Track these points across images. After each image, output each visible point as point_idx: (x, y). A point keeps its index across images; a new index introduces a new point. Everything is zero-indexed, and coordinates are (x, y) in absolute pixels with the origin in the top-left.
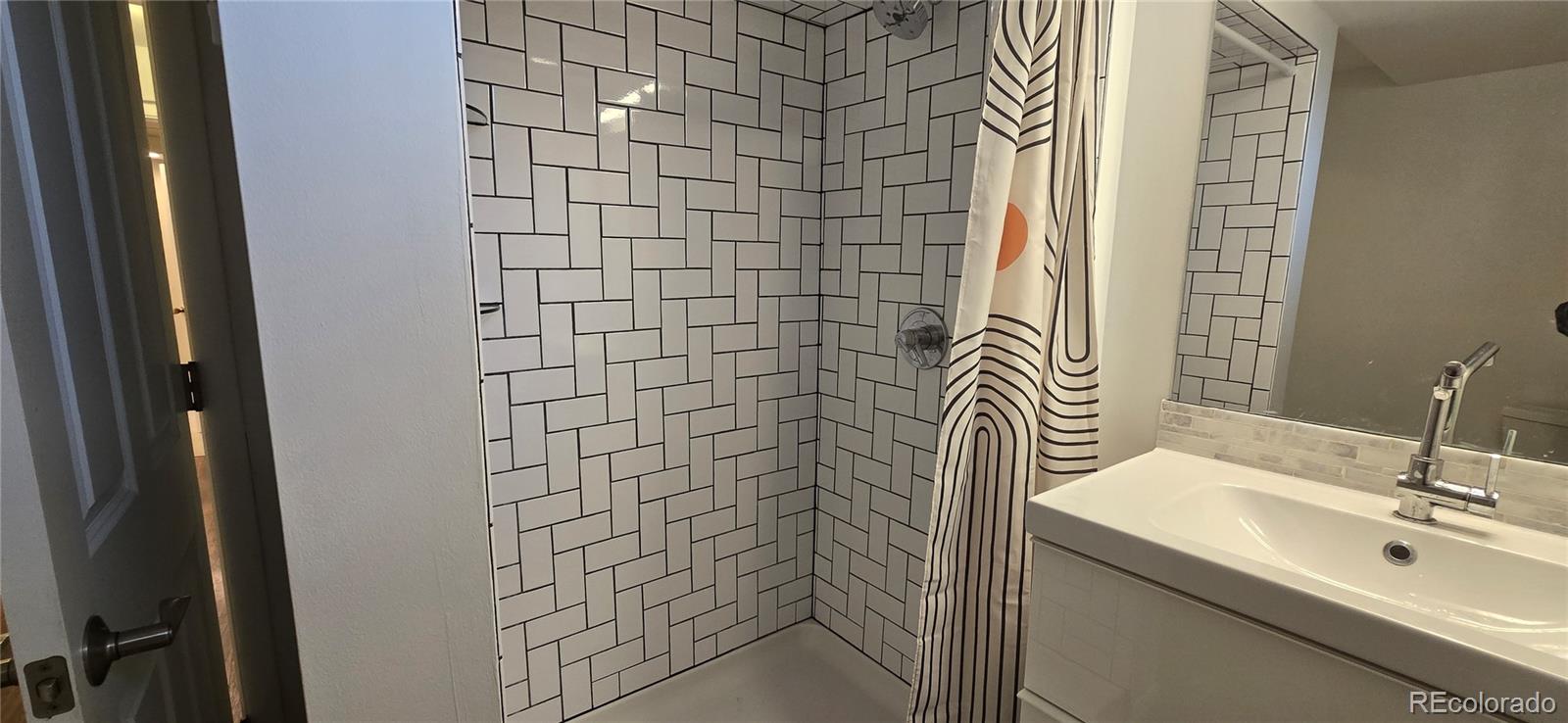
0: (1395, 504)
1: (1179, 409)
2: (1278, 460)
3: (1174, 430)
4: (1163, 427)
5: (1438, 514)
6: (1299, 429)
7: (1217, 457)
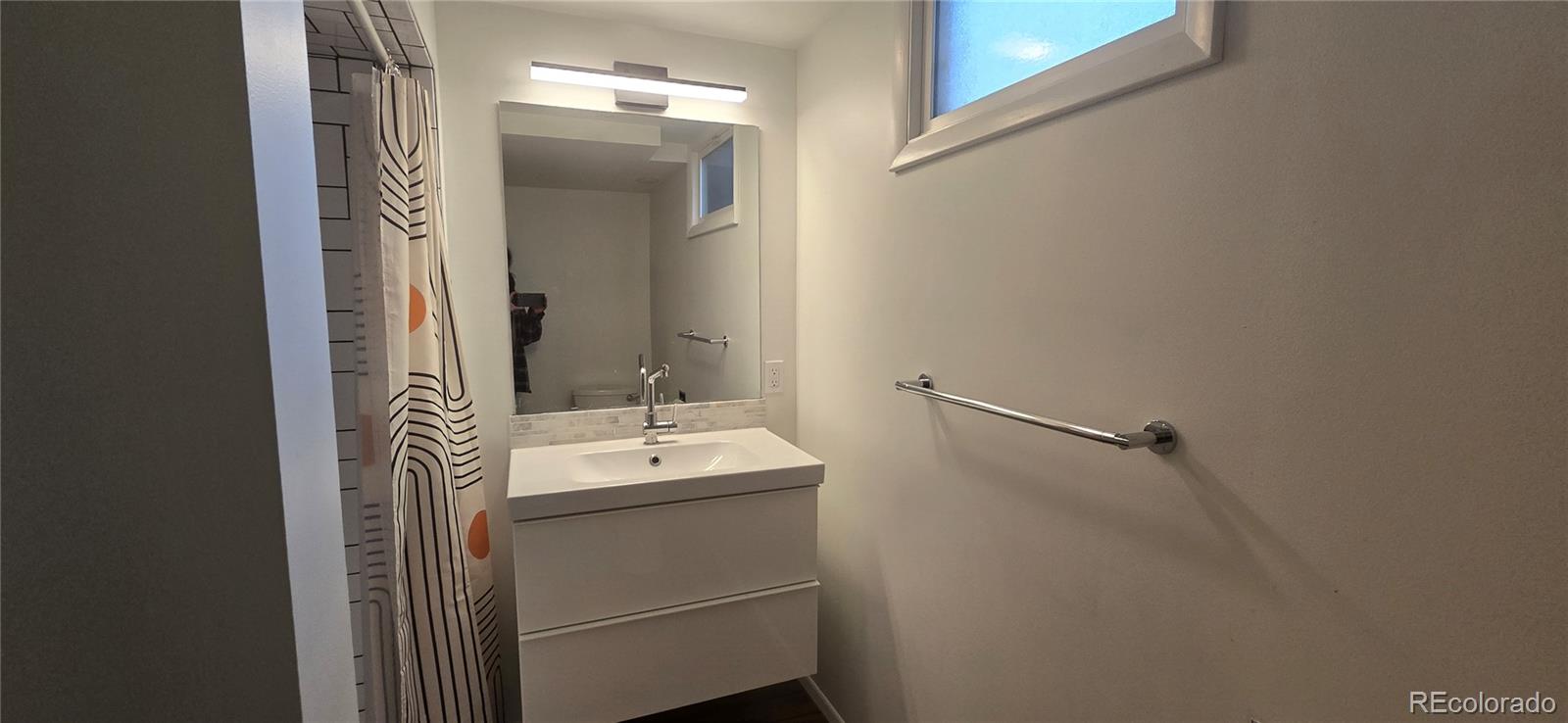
0: (643, 440)
1: (522, 420)
3: (521, 434)
4: (513, 435)
5: (660, 439)
7: (551, 444)
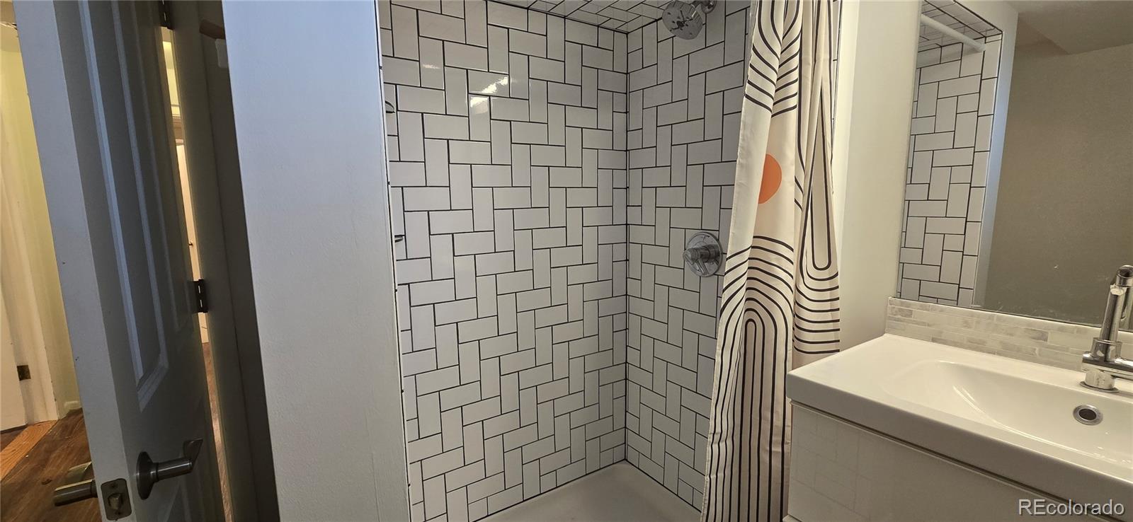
0: (1081, 377)
1: (902, 304)
2: (983, 343)
3: (898, 320)
4: (890, 318)
6: (999, 318)
7: (934, 340)
